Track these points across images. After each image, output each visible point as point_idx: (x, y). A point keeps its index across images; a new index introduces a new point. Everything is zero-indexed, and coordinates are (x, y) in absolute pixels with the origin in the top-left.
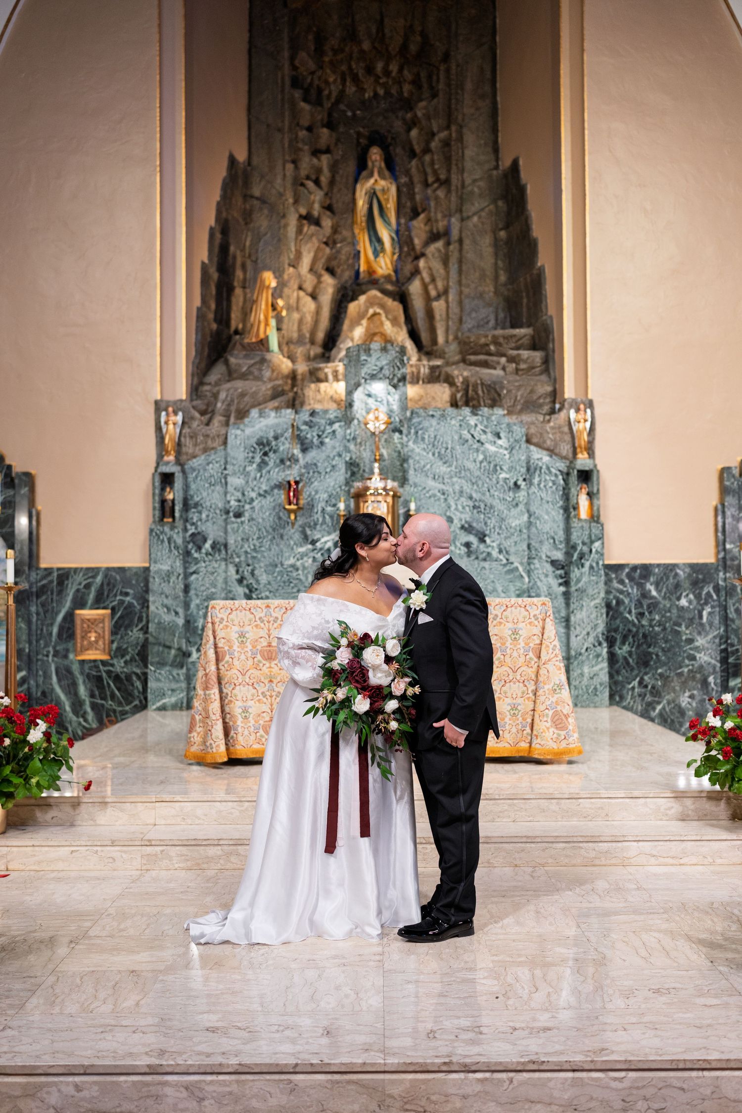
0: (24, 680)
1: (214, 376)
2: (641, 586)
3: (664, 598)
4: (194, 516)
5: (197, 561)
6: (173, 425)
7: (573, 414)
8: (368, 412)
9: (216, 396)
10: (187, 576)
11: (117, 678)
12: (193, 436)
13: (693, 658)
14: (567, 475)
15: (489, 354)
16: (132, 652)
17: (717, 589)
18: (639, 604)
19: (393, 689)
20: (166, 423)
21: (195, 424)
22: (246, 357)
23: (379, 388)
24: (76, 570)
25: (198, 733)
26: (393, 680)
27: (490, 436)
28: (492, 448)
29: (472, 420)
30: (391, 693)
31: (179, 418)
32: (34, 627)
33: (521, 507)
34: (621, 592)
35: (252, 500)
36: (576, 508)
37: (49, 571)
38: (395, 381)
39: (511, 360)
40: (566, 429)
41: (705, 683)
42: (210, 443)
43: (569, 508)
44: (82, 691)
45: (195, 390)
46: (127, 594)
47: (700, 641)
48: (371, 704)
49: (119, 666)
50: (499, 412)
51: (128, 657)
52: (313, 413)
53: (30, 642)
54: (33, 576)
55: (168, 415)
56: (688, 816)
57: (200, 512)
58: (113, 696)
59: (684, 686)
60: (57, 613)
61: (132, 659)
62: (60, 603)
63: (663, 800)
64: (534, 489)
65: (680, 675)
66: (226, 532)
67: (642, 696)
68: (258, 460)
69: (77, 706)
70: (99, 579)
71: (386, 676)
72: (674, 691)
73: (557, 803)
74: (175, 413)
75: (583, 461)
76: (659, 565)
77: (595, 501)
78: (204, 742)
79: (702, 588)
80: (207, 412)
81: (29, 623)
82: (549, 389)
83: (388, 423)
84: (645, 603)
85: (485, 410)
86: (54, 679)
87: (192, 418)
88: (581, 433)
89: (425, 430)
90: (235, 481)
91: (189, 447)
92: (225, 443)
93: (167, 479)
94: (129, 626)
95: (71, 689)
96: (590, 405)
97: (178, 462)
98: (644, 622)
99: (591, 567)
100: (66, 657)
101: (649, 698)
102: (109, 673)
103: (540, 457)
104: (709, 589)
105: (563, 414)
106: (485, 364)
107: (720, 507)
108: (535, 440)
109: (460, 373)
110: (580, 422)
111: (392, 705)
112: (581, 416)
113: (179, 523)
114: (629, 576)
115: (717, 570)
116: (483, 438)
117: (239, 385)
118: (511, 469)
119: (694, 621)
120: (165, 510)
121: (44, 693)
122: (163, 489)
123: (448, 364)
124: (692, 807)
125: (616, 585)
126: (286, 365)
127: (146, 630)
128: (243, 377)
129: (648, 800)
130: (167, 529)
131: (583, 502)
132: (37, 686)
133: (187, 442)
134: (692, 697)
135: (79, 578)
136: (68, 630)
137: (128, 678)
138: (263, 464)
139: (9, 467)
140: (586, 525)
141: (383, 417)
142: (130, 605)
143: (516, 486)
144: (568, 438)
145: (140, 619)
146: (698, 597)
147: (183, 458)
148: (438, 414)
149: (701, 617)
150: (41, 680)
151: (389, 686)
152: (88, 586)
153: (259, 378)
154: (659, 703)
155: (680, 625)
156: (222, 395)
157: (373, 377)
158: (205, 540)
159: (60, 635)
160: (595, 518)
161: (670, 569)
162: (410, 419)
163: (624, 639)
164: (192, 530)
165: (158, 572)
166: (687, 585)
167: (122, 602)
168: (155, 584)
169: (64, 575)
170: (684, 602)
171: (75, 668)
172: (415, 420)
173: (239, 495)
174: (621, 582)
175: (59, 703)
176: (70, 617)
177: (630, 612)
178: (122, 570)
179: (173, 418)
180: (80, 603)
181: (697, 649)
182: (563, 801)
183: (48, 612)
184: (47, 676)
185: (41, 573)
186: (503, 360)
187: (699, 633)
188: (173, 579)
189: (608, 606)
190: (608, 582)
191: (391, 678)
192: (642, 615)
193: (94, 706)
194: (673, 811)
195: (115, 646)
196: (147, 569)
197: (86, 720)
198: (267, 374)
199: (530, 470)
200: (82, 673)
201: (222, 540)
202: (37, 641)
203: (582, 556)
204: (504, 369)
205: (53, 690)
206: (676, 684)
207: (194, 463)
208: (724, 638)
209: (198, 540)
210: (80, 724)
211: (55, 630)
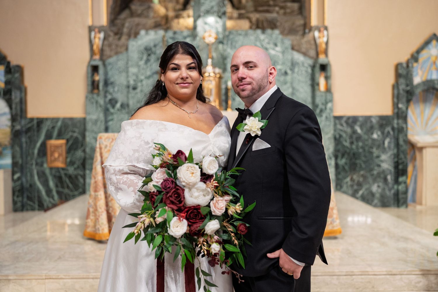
0: (19, 178)
1: (123, 15)
2: (352, 127)
3: (365, 133)
4: (110, 89)
5: (112, 114)
6: (98, 39)
7: (317, 34)
8: (205, 32)
9: (123, 25)
10: (106, 122)
11: (70, 177)
12: (110, 45)
13: (379, 166)
14: (313, 67)
15: (269, 6)
16: (78, 163)
17: (393, 129)
18: (351, 137)
19: (213, 208)
20: (95, 37)
21: (111, 39)
22: (141, 5)
23: (211, 20)
24: (47, 119)
25: (92, 220)
26: (212, 199)
27: (272, 46)
28: (272, 52)
29: (262, 37)
30: (210, 212)
31: (102, 35)
32: (24, 149)
33: (288, 85)
34: (341, 130)
35: (141, 81)
36: (318, 84)
37: (32, 120)
38: (220, 14)
39: (282, 8)
40: (313, 42)
41: (385, 179)
42: (119, 50)
43: (314, 85)
44: (51, 184)
45: (112, 21)
46: (74, 132)
47: (383, 157)
48: (189, 225)
49: (71, 170)
50: (277, 32)
51: (76, 166)
52: (175, 33)
53: (22, 157)
54: (23, 122)
55: (95, 33)
56: (432, 287)
57: (114, 87)
58: (68, 187)
59: (375, 180)
60: (37, 142)
61: (78, 167)
62: (38, 136)
63: (414, 276)
64: (295, 75)
65: (372, 175)
66: (128, 97)
67: (352, 186)
68: (145, 57)
69: (49, 192)
70: (59, 124)
71: (204, 195)
72: (369, 183)
73: (337, 279)
74: (100, 32)
75: (322, 59)
76: (362, 117)
77: (329, 82)
78: (95, 226)
79: (385, 129)
80: (118, 34)
81: (21, 147)
82: (302, 22)
83: (216, 39)
84: (355, 136)
85: (269, 31)
86: (36, 177)
87: (109, 36)
88: (321, 43)
89: (236, 42)
90: (133, 70)
91: (107, 51)
92: (127, 49)
93: (95, 69)
94: (76, 149)
95: (45, 183)
96: (326, 28)
97: (102, 59)
98: (354, 147)
99: (326, 118)
100: (42, 165)
101: (355, 187)
102: (66, 174)
103: (299, 57)
104: (389, 129)
105: (311, 34)
106: (268, 11)
107: (396, 85)
108: (296, 48)
109: (255, 16)
110: (321, 38)
111: (212, 226)
112: (321, 35)
113: (102, 93)
114: (347, 122)
115: (393, 119)
116: (268, 46)
117: (136, 20)
118: (283, 64)
119: (380, 146)
120: (94, 86)
121: (31, 186)
122: (93, 75)
123: (248, 12)
124: (435, 281)
125: (339, 127)
126: (162, 11)
127: (84, 151)
128: (139, 16)
129: (403, 276)
130: (95, 96)
131: (322, 82)
132: (27, 181)
133: (107, 49)
134: (379, 186)
135: (48, 123)
136: (43, 151)
137: (76, 177)
138: (148, 61)
139: (9, 63)
140: (324, 94)
141: (214, 35)
142: (77, 138)
143: (286, 73)
144: (314, 47)
145: (82, 145)
146: (383, 133)
147: (104, 58)
148: (243, 33)
149: (384, 143)
150: (29, 178)
151: (209, 206)
152: (53, 128)
153: (147, 17)
154: (360, 189)
155: (372, 148)
156: (127, 25)
157: (208, 12)
158: (116, 102)
159: (39, 154)
160: (328, 90)
161: (368, 118)
162: (228, 36)
163: (343, 156)
164: (109, 97)
165: (91, 120)
166: (377, 126)
167: (72, 136)
168: (89, 126)
169: (40, 122)
170: (375, 136)
171: (47, 172)
172: (231, 37)
173: (134, 78)
174: (342, 125)
175: (39, 191)
176: (44, 145)
177: (346, 141)
178: (71, 119)
179: (98, 35)
180: (49, 136)
181: (382, 161)
182: (342, 277)
183: (32, 142)
184: (32, 176)
185: (27, 121)
186: (277, 9)
187: (383, 153)
188: (99, 123)
189: (335, 138)
190: (335, 125)
191: (210, 197)
192: (352, 143)
193: (58, 192)
194: (421, 284)
195: (68, 160)
196: (84, 119)
197: (53, 199)
198: (152, 14)
199: (294, 64)
200: (51, 174)
201: (125, 102)
202: (27, 157)
203: (321, 111)
204: (278, 13)
205: (35, 184)
206: (370, 180)
207: (111, 60)
208: (397, 155)
209: (113, 102)
210: (50, 202)
211: (36, 151)
